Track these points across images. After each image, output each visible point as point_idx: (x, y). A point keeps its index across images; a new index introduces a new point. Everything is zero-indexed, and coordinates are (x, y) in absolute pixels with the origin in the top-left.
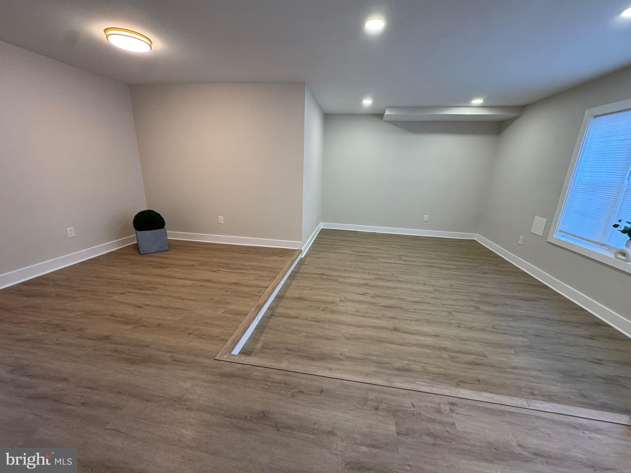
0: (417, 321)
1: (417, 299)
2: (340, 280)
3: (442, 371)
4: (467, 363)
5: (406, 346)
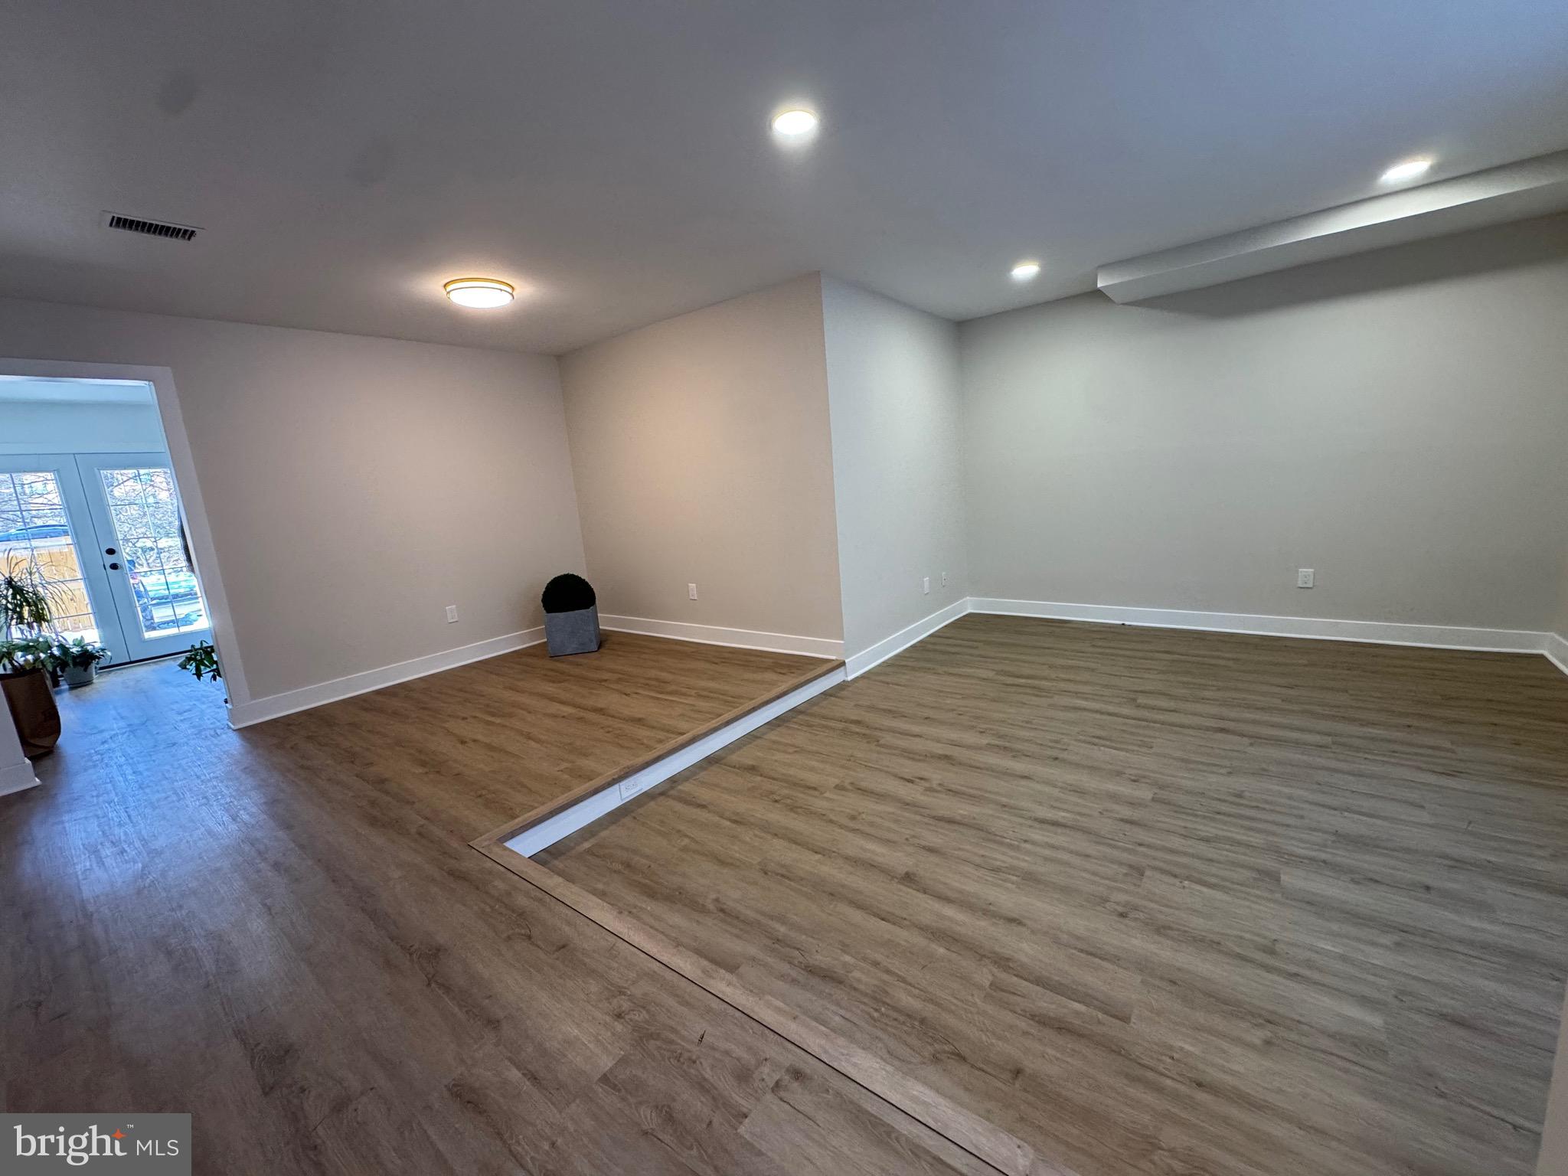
0: (996, 870)
1: (1059, 816)
2: (888, 738)
3: (928, 1011)
4: (1033, 1017)
5: (894, 924)
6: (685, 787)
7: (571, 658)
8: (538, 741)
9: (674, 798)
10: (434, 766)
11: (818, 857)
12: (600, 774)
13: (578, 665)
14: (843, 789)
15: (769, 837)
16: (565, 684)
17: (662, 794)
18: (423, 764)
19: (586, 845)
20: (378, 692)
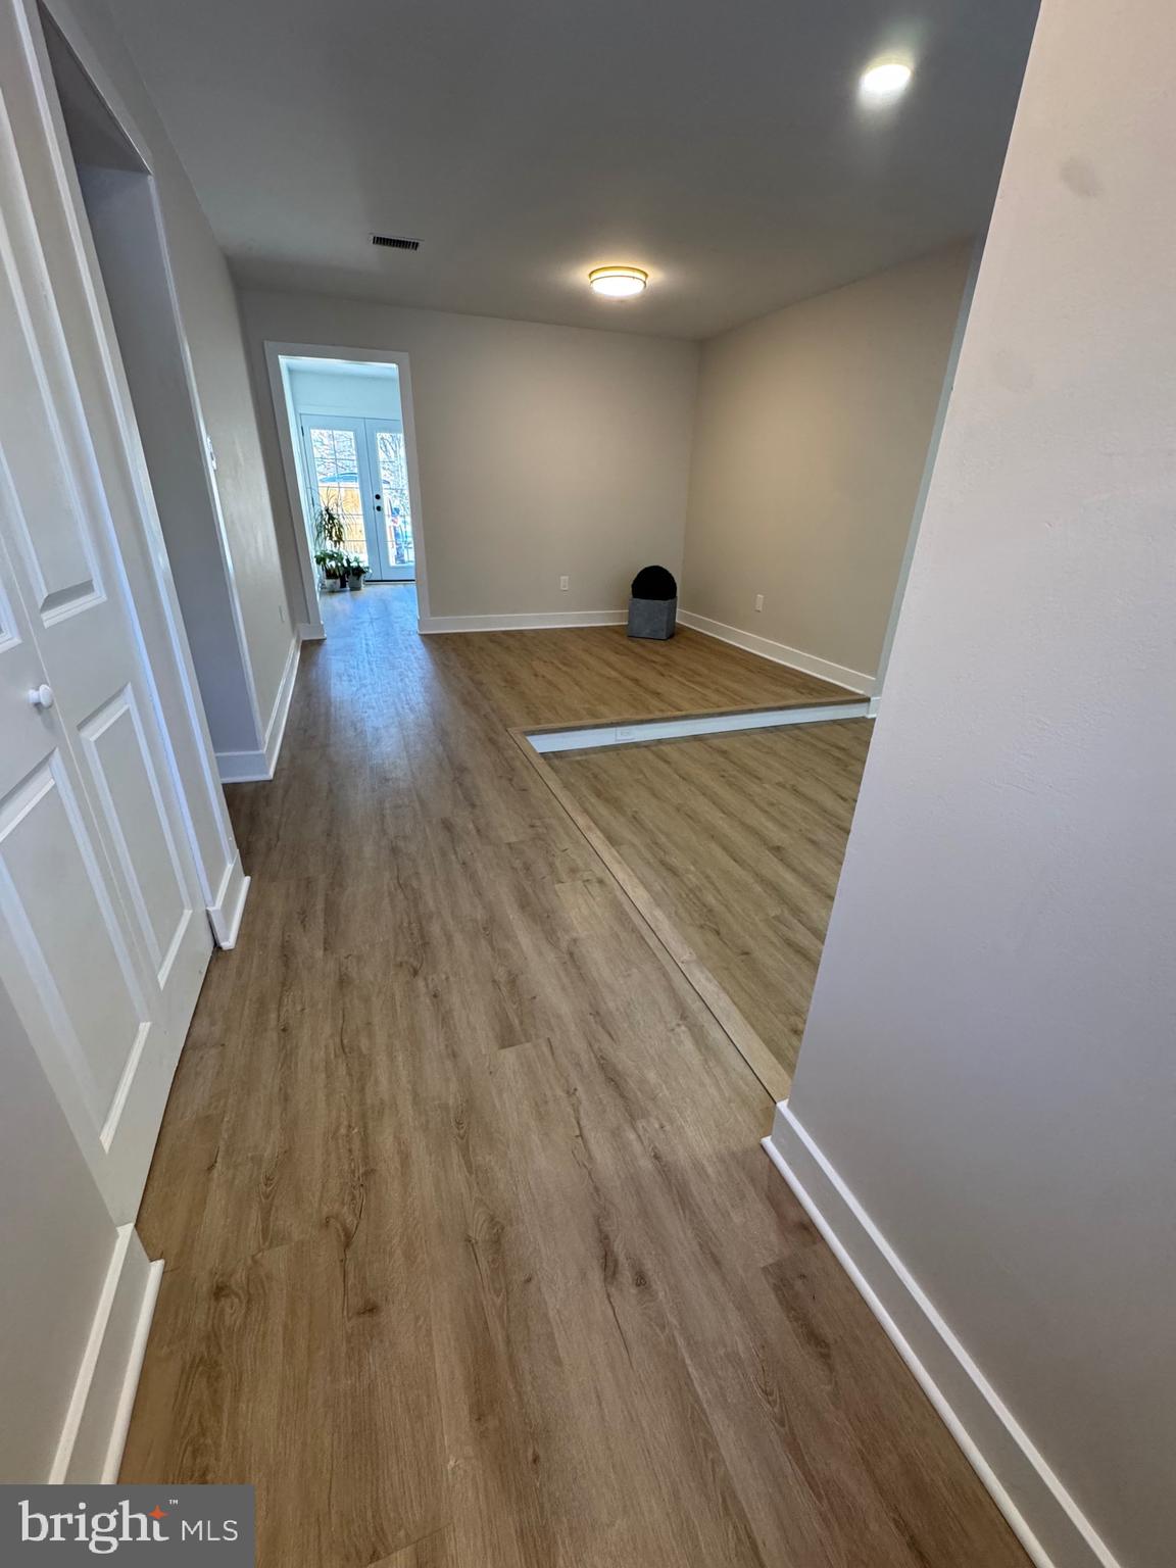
6: (665, 748)
7: (643, 641)
8: (581, 687)
9: (654, 753)
10: (511, 682)
11: (722, 815)
12: (605, 717)
13: (643, 646)
14: (784, 787)
15: (698, 793)
16: (624, 657)
17: (646, 747)
18: (506, 681)
19: (579, 758)
20: (504, 632)
